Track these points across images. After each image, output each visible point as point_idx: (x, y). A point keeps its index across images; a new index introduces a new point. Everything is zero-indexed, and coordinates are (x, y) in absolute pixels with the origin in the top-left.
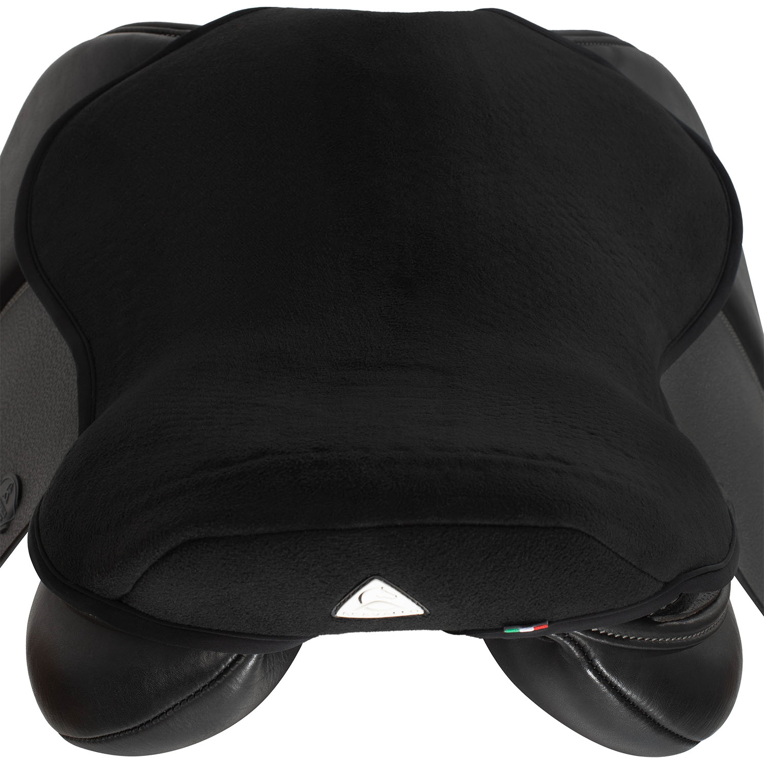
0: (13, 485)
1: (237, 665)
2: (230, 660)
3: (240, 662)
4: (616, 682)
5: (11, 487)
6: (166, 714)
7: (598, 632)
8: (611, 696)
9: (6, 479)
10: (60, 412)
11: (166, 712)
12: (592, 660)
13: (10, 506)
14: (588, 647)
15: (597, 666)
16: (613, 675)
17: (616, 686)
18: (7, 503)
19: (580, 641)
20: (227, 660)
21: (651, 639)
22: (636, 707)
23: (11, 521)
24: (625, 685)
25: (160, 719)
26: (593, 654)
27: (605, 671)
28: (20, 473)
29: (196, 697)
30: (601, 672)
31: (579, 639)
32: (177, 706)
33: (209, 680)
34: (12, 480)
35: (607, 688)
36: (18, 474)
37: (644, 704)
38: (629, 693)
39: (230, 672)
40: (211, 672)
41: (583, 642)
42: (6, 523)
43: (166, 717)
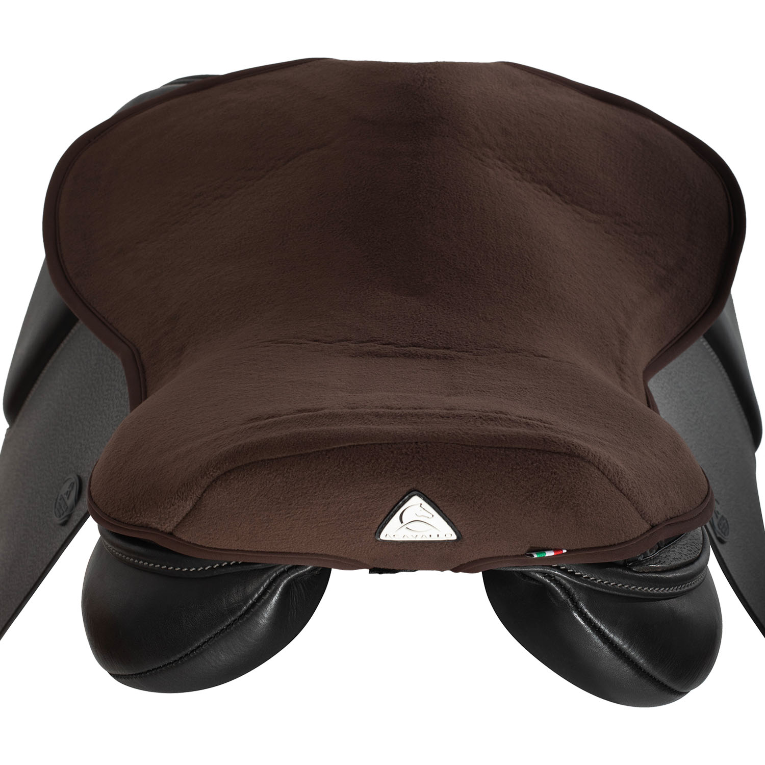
0: (74, 484)
1: (263, 600)
2: (256, 595)
3: (265, 598)
4: (599, 624)
5: (72, 485)
6: (202, 646)
7: (581, 576)
8: (595, 638)
9: (68, 479)
10: (116, 417)
11: (202, 645)
12: (576, 603)
13: (70, 501)
14: (573, 590)
15: (581, 608)
16: (596, 617)
17: (599, 628)
18: (68, 498)
19: (565, 584)
20: (254, 595)
21: (630, 587)
22: (619, 650)
23: (72, 513)
24: (607, 626)
25: (197, 651)
26: (577, 597)
27: (589, 614)
28: (80, 473)
29: (228, 631)
30: (586, 614)
31: (564, 582)
32: (211, 640)
33: (239, 614)
34: (73, 478)
35: (592, 629)
36: (79, 474)
37: (625, 646)
38: (612, 636)
39: (257, 607)
40: (240, 607)
41: (568, 586)
42: (67, 516)
43: (202, 650)
